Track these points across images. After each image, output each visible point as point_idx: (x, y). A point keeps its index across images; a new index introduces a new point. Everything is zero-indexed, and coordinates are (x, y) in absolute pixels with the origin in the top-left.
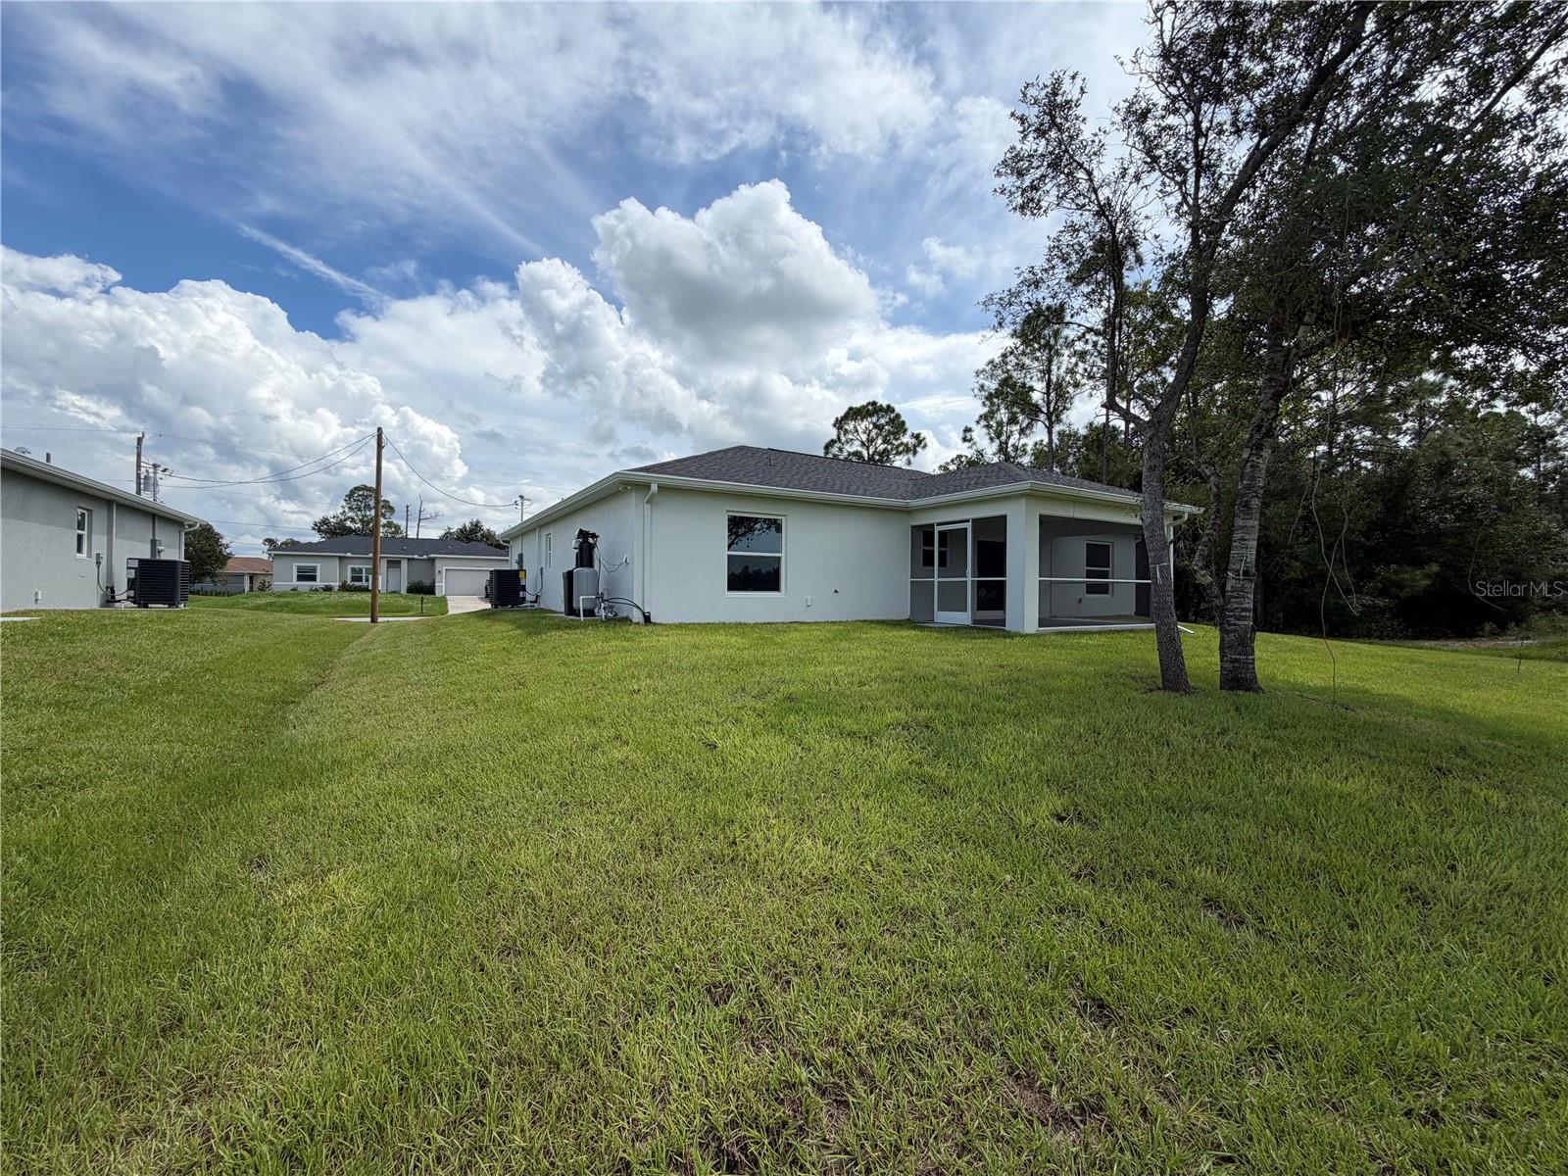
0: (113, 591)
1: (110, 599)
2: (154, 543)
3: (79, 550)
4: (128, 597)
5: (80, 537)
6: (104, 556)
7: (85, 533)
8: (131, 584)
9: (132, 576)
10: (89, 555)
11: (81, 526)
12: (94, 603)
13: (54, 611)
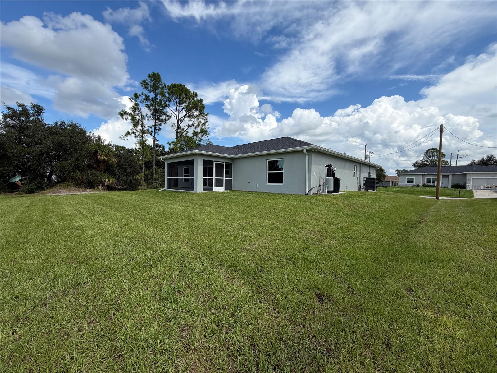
0: (360, 186)
1: (360, 189)
2: (369, 173)
3: (354, 176)
4: (364, 188)
5: (354, 172)
6: (359, 177)
7: (355, 172)
8: (364, 184)
9: (365, 182)
10: (356, 177)
11: (354, 170)
12: (357, 190)
13: (350, 191)
